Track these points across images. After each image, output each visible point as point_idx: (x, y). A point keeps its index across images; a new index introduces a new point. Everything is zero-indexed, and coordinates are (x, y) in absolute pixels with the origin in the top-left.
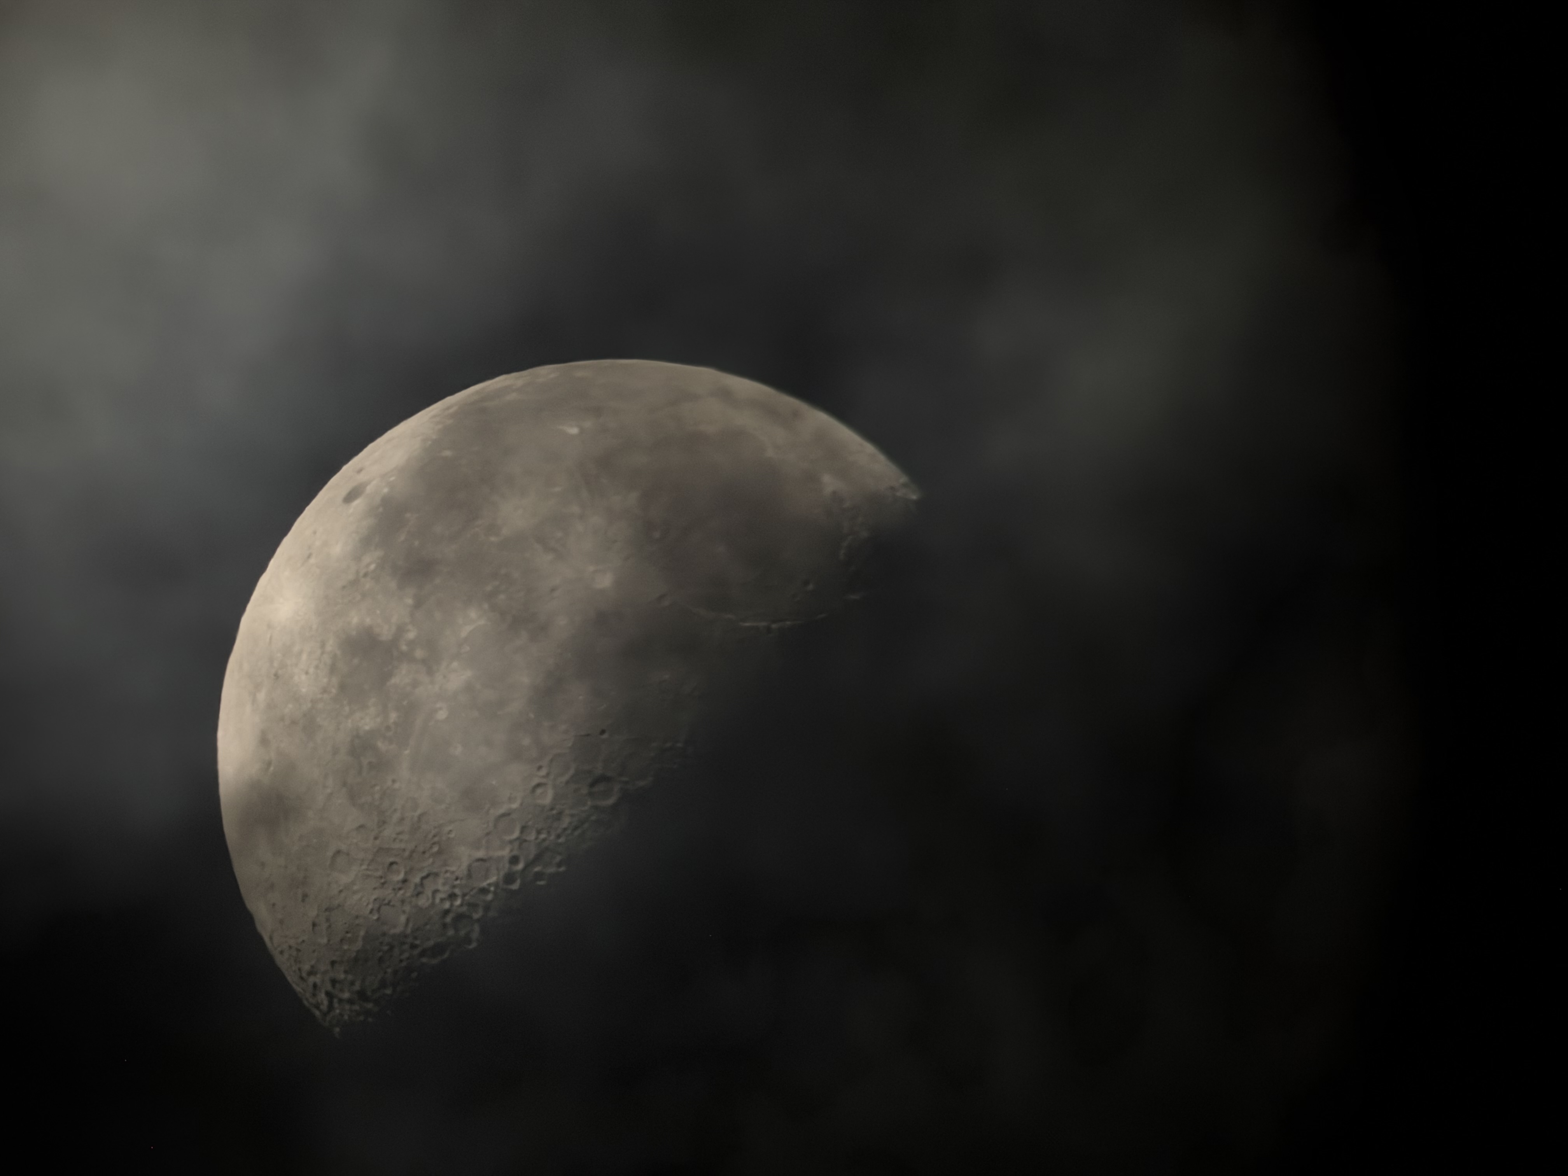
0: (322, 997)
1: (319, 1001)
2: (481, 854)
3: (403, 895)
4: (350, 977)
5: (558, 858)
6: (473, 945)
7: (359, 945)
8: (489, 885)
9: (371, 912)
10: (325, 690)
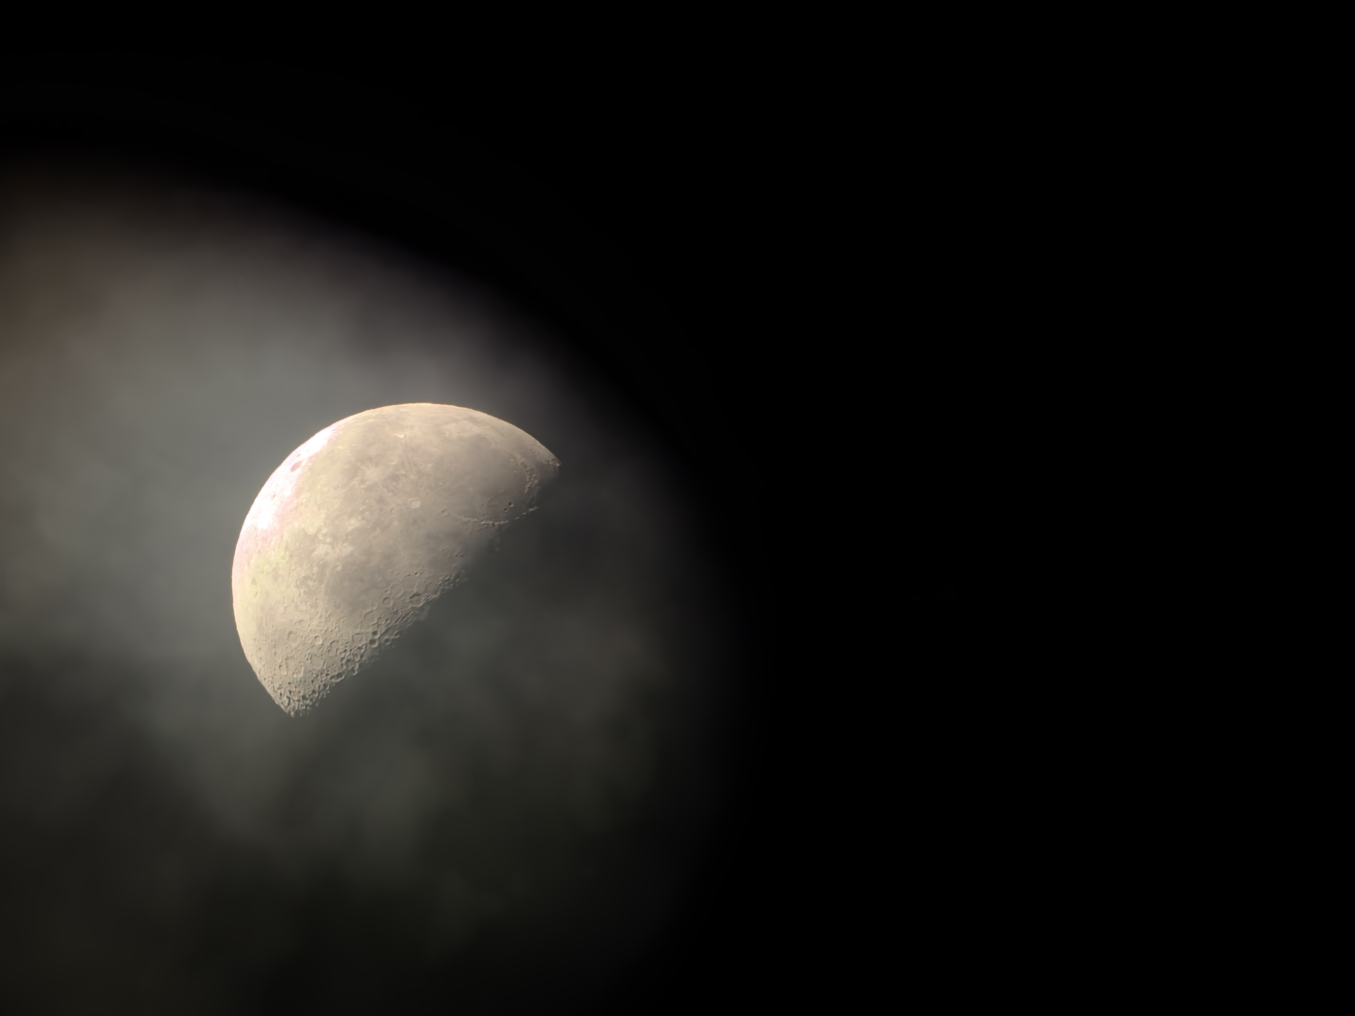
0: (285, 699)
1: (283, 701)
2: (358, 631)
3: (322, 651)
4: (297, 690)
5: (396, 632)
6: (356, 673)
7: (302, 675)
8: (363, 645)
9: (307, 659)
10: (283, 558)
